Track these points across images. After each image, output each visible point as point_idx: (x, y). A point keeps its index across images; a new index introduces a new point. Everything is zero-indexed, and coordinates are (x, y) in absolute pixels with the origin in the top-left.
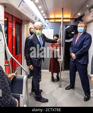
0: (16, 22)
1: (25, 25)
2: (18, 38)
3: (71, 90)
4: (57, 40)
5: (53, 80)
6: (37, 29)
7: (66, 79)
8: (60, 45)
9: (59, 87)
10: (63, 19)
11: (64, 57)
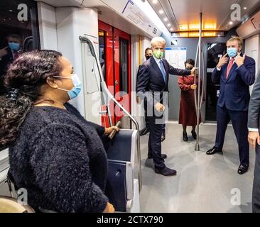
0: (120, 38)
1: (137, 44)
2: (124, 66)
3: (216, 155)
4: (191, 68)
5: (186, 138)
6: (157, 49)
7: (209, 136)
8: (197, 77)
9: (196, 150)
10: (203, 31)
11: (204, 97)
